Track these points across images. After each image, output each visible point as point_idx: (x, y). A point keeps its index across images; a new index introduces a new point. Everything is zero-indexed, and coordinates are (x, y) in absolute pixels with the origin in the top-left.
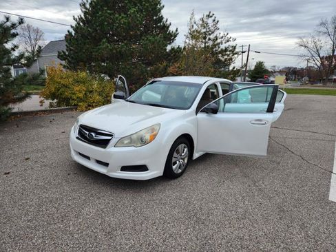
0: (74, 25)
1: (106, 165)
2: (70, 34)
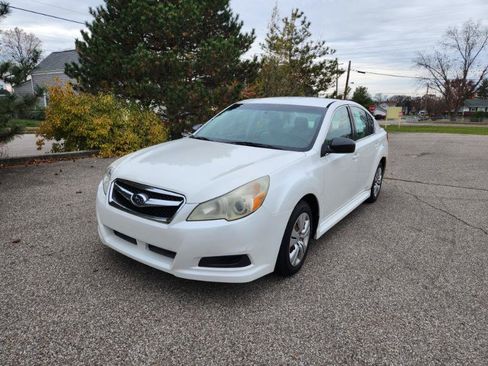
0: (91, 22)
1: (171, 254)
2: (85, 35)
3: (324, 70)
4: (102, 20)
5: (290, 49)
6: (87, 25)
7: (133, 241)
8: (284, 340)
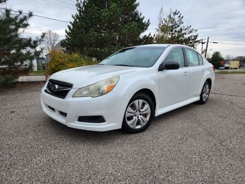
1: (65, 115)
2: (69, 27)
5: (172, 31)
6: (71, 23)
7: (53, 109)
8: (115, 162)
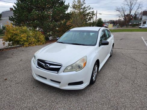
0: (16, 3)
2: (15, 7)
3: (90, 14)
4: (20, 2)
